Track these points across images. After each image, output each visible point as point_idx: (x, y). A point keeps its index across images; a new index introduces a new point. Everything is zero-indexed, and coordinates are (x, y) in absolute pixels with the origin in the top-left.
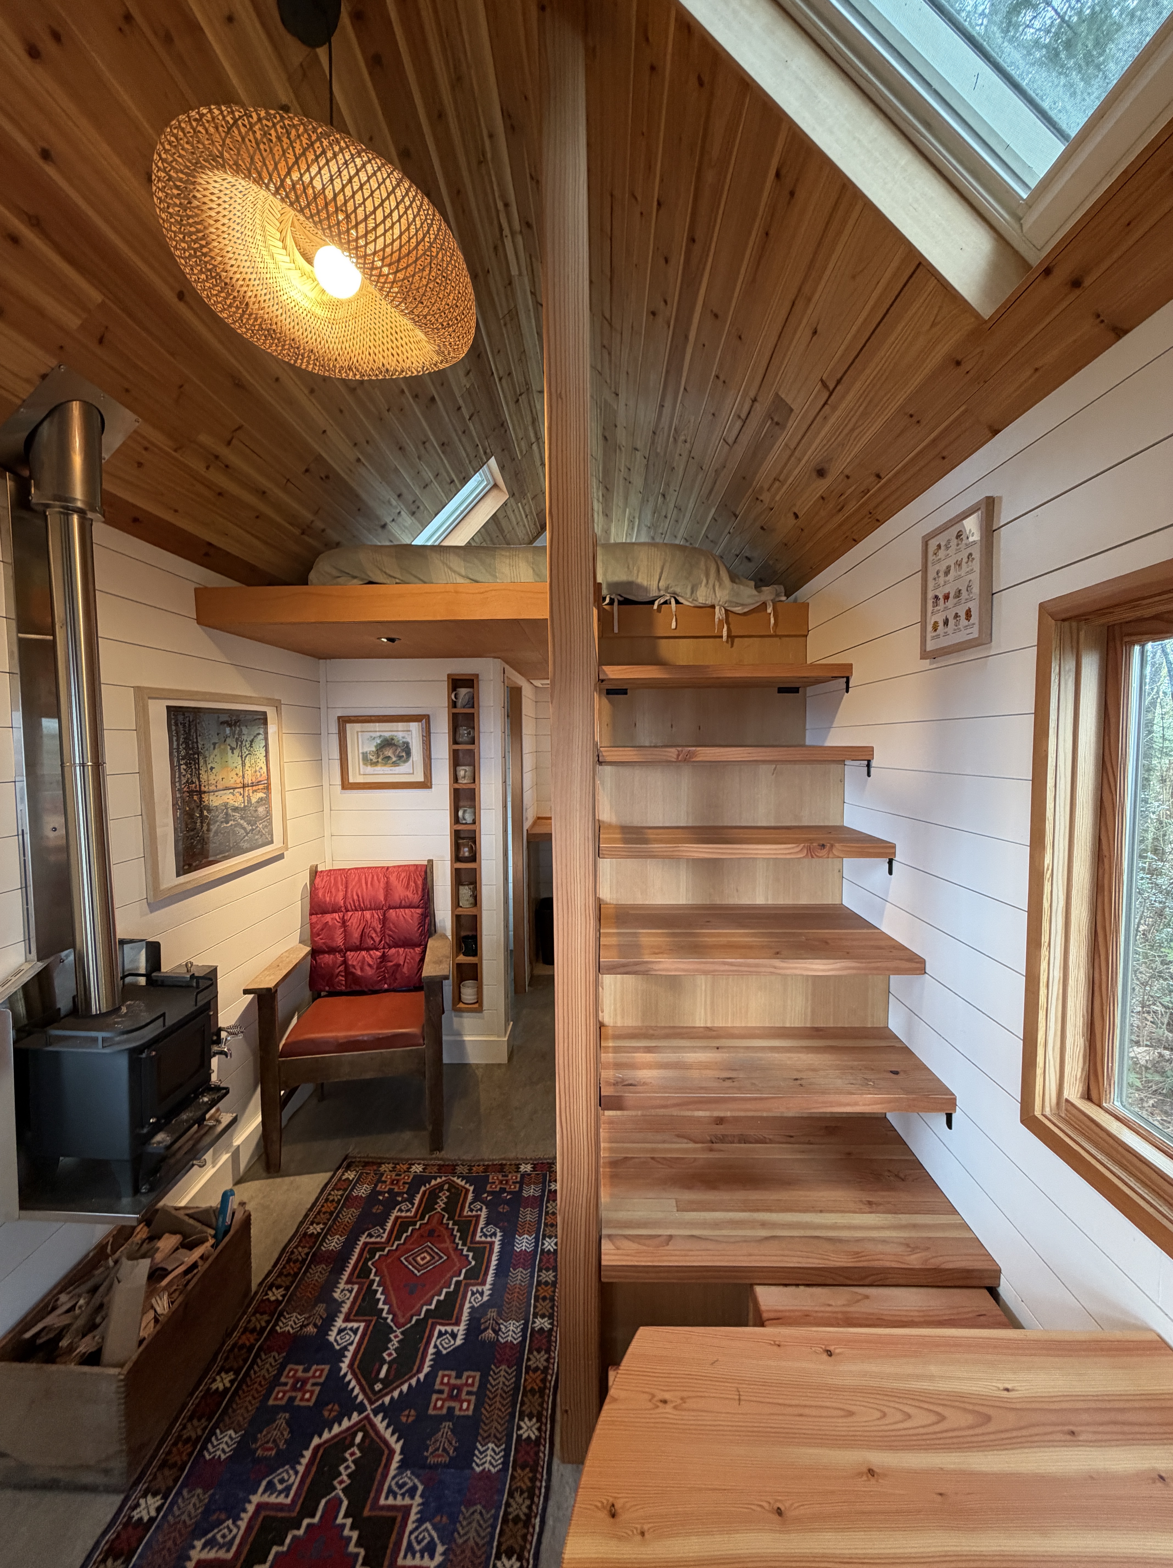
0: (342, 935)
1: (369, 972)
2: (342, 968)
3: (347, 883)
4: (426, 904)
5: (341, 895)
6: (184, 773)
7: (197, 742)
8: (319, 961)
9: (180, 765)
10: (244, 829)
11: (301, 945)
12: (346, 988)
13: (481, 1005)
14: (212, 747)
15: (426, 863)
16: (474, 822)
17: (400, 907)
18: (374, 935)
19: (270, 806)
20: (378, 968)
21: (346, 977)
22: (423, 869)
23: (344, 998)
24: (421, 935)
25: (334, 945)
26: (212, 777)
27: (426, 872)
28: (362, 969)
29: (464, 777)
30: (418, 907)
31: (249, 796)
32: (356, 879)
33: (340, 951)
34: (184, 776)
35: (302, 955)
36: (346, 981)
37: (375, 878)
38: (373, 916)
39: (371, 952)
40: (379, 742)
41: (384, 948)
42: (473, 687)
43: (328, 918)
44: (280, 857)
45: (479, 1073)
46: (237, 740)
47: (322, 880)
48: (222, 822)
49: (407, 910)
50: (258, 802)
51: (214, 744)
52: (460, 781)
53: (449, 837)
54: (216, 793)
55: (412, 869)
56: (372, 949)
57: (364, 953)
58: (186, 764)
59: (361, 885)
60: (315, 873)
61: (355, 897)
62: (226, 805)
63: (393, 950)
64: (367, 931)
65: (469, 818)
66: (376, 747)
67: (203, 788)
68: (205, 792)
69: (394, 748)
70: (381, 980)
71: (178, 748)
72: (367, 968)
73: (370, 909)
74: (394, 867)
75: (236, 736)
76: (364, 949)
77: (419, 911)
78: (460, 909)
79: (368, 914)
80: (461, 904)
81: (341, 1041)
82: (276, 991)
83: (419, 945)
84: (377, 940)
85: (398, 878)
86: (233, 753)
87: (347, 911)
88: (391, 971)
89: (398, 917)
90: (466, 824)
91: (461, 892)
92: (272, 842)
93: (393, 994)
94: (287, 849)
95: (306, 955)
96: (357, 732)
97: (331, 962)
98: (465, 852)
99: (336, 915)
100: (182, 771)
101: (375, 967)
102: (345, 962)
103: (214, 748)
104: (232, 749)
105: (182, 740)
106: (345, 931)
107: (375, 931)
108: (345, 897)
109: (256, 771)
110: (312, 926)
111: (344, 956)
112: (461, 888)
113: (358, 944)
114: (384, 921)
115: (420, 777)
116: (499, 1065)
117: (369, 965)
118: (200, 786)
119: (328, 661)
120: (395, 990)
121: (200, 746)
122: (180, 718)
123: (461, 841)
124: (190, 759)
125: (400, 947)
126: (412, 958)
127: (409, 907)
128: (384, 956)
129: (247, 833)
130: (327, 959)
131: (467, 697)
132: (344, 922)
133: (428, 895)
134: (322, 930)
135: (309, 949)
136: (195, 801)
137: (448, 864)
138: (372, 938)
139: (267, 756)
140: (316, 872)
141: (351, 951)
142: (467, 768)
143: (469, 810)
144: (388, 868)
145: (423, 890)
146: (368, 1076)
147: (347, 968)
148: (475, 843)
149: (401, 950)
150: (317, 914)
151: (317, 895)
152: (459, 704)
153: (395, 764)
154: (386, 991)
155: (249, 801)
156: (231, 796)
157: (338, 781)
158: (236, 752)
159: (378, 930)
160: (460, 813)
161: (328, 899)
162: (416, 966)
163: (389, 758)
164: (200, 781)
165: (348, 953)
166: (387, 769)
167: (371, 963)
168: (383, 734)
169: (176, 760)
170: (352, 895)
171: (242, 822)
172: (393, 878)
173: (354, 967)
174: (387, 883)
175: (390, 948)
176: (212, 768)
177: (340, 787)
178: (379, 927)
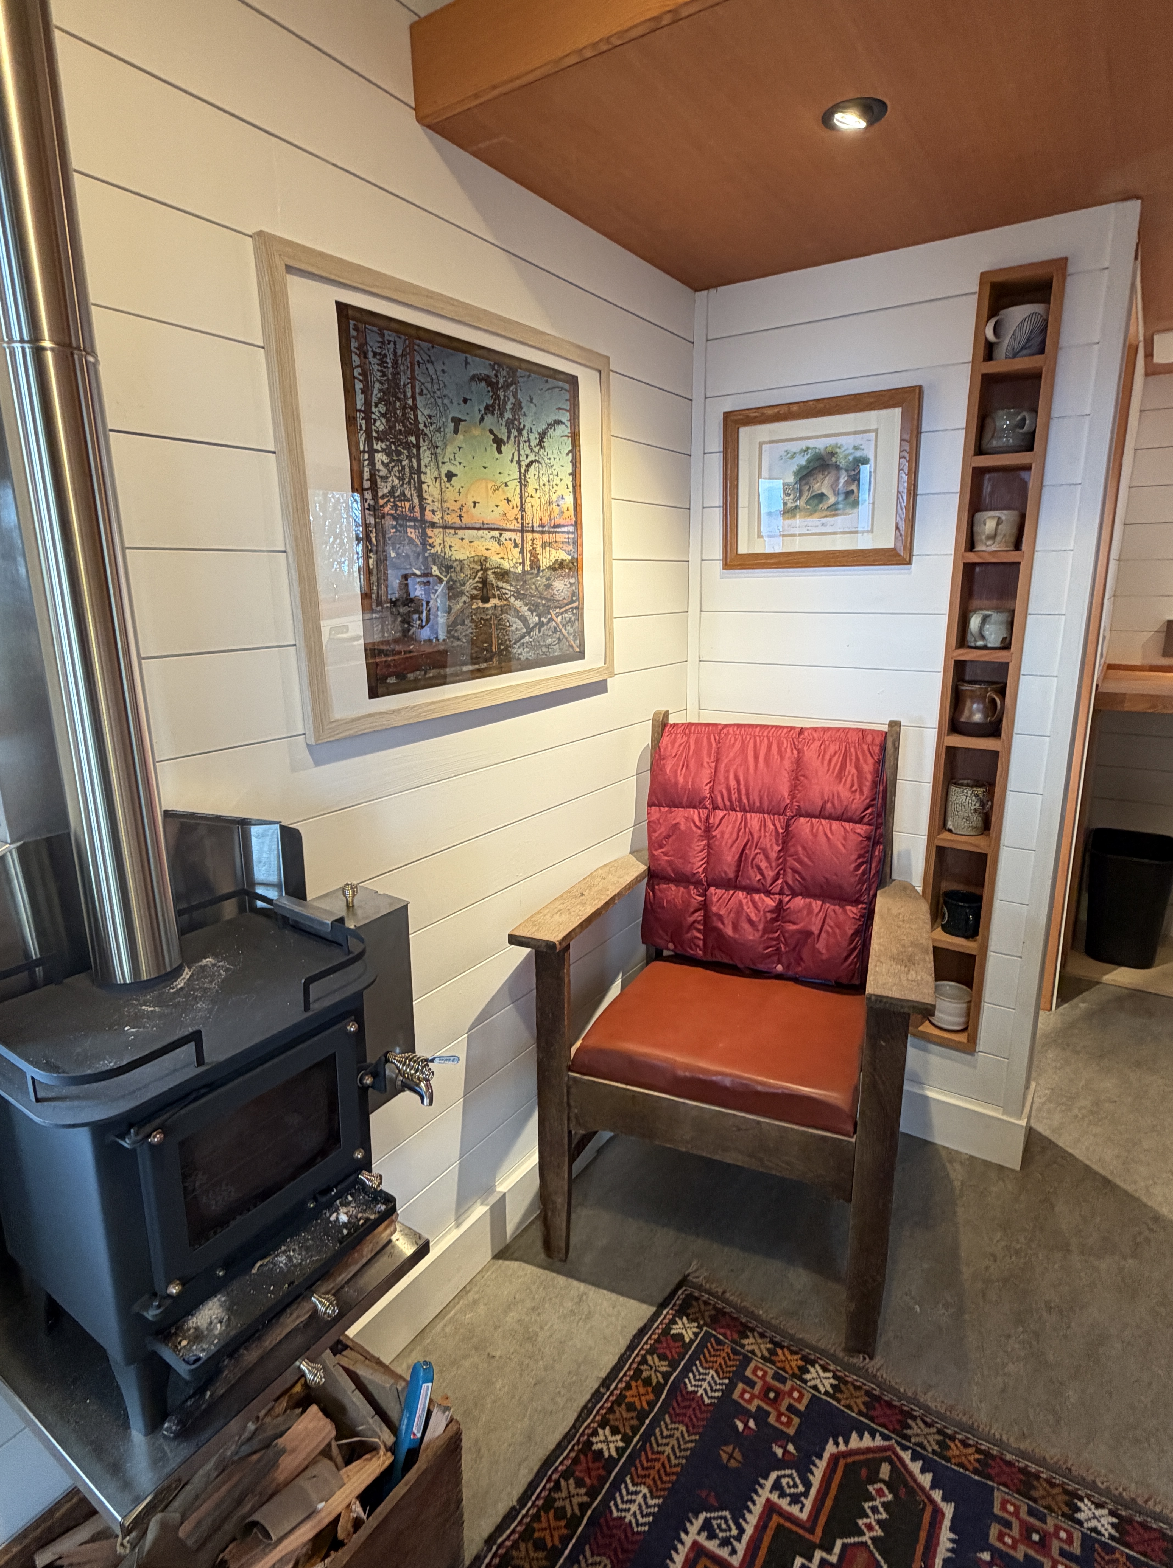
0: (704, 854)
1: (750, 935)
2: (699, 916)
3: (718, 753)
4: (879, 816)
5: (706, 775)
6: (384, 472)
7: (414, 408)
8: (658, 893)
9: (372, 452)
10: (524, 620)
11: (633, 859)
12: (705, 952)
13: (973, 1040)
14: (451, 425)
15: (885, 728)
16: (1006, 645)
17: (821, 815)
18: (763, 865)
19: (579, 584)
20: (765, 931)
21: (705, 933)
22: (878, 741)
23: (700, 970)
24: (861, 882)
25: (687, 869)
26: (450, 494)
27: (883, 748)
28: (735, 927)
29: (993, 537)
30: (860, 821)
31: (534, 554)
32: (738, 746)
33: (697, 883)
34: (384, 478)
35: (629, 878)
36: (704, 940)
37: (774, 748)
38: (763, 825)
39: (756, 897)
40: (803, 462)
41: (781, 893)
42: (1046, 300)
43: (680, 816)
44: (598, 688)
45: (957, 1174)
46: (510, 424)
47: (673, 742)
48: (473, 597)
49: (835, 825)
50: (553, 568)
51: (457, 421)
52: (980, 547)
53: (940, 676)
54: (461, 533)
55: (854, 738)
56: (758, 891)
57: (741, 895)
58: (387, 452)
59: (745, 760)
60: (661, 725)
61: (733, 783)
62: (482, 563)
63: (799, 902)
64: (751, 853)
65: (993, 635)
66: (796, 474)
67: (429, 516)
68: (433, 525)
69: (833, 472)
70: (769, 956)
71: (367, 413)
72: (746, 926)
73: (761, 811)
74: (815, 729)
75: (508, 415)
76: (743, 888)
77: (861, 829)
78: (946, 835)
79: (754, 820)
80: (950, 825)
81: (680, 1073)
82: (568, 947)
83: (856, 902)
84: (770, 874)
85: (822, 753)
86: (499, 451)
87: (715, 808)
88: (792, 942)
89: (815, 836)
90: (985, 648)
91: (953, 798)
92: (581, 655)
93: (792, 986)
94: (612, 675)
95: (638, 880)
96: (761, 444)
97: (678, 901)
98: (976, 714)
99: (693, 813)
100: (379, 466)
101: (761, 927)
102: (705, 906)
103: (456, 431)
104: (499, 443)
105: (376, 395)
106: (709, 846)
107: (767, 857)
108: (713, 780)
109: (550, 503)
110: (652, 827)
111: (704, 895)
112: (954, 789)
113: (731, 875)
114: (786, 838)
115: (886, 541)
116: (1001, 1168)
117: (750, 922)
118: (423, 509)
119: (713, 291)
120: (795, 980)
121: (421, 419)
122: (373, 341)
123: (966, 687)
124: (397, 442)
125: (815, 896)
126: (839, 925)
127: (839, 818)
128: (779, 909)
129: (529, 631)
130: (673, 893)
131: (1027, 328)
132: (708, 829)
133: (884, 798)
134: (668, 837)
135: (643, 868)
136: (411, 541)
137: (931, 736)
138: (759, 869)
139: (575, 474)
140: (664, 725)
141: (717, 886)
142: (1004, 515)
143: (995, 616)
144: (802, 730)
145: (875, 784)
146: (731, 1158)
147: (707, 917)
148: (1002, 692)
149: (816, 904)
150: (660, 805)
151: (662, 769)
152: (1002, 351)
153: (834, 510)
154: (779, 977)
155: (535, 564)
156: (494, 546)
157: (717, 552)
158: (508, 449)
159: (773, 855)
160: (975, 622)
161: (681, 780)
162: (844, 944)
163: (821, 496)
164: (421, 498)
165: (712, 889)
166: (814, 523)
167: (754, 918)
168: (811, 443)
169: (362, 438)
170: (727, 778)
171: (518, 604)
172: (811, 754)
173: (720, 918)
174: (799, 762)
175: (794, 894)
176: (450, 476)
177: (720, 564)
178: (774, 850)
